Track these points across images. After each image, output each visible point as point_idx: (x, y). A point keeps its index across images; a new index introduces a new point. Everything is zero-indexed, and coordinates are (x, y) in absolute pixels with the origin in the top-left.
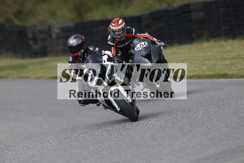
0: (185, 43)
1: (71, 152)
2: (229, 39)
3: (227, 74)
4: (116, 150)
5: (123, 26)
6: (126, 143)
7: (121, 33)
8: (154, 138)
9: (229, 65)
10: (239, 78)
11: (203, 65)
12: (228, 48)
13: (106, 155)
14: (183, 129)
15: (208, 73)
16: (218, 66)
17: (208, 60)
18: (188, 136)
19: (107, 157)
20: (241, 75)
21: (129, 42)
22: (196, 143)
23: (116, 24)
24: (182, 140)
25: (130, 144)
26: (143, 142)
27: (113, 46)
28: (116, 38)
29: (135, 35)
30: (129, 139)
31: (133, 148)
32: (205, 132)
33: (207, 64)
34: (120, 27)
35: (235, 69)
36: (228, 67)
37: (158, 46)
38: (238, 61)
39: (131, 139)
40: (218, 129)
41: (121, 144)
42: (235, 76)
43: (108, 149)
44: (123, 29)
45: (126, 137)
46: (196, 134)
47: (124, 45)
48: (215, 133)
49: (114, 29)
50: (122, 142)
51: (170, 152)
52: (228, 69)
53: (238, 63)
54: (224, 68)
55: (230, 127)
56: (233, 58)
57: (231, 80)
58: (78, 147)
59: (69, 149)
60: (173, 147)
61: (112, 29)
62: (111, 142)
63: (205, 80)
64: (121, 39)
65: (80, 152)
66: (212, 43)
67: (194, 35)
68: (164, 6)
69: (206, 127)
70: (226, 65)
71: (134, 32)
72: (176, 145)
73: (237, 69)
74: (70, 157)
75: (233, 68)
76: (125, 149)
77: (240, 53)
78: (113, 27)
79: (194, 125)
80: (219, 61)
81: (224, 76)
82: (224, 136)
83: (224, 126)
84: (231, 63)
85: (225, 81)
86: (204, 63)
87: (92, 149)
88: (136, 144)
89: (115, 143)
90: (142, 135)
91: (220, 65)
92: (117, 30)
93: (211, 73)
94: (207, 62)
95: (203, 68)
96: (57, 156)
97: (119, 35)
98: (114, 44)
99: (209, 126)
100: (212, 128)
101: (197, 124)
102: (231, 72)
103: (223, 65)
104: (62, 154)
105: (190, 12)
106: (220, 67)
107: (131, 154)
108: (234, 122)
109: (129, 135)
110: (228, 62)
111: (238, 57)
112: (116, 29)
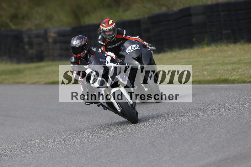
0: (186, 48)
1: (68, 159)
2: (231, 44)
3: (228, 79)
4: (114, 157)
5: (114, 26)
6: (125, 150)
7: (111, 33)
8: (154, 145)
9: (230, 70)
10: (240, 83)
11: (203, 70)
12: (229, 53)
13: (104, 162)
14: (183, 135)
15: (209, 78)
16: (219, 71)
17: (209, 64)
18: (189, 143)
19: (106, 164)
20: (243, 80)
21: (119, 43)
22: (197, 150)
23: (107, 25)
24: (182, 147)
25: (129, 150)
26: (142, 149)
27: (103, 45)
28: (107, 38)
29: (126, 37)
30: (127, 146)
31: (132, 155)
32: (205, 138)
33: (207, 69)
34: (111, 27)
35: (237, 74)
36: (230, 72)
37: (149, 50)
38: (239, 66)
39: (130, 146)
40: (219, 135)
41: (119, 150)
42: (237, 82)
43: (106, 156)
44: (113, 29)
45: (124, 144)
46: (197, 140)
47: (114, 46)
48: (216, 139)
49: (104, 29)
50: (120, 149)
51: (170, 159)
52: (229, 74)
53: (240, 68)
54: (225, 73)
55: (231, 134)
56: (234, 63)
57: (232, 85)
58: (75, 154)
59: (66, 155)
60: (173, 154)
61: (102, 29)
62: (110, 149)
63: (206, 86)
64: (111, 39)
65: (77, 159)
66: (213, 48)
67: (194, 40)
68: (164, 10)
69: (206, 134)
70: (227, 70)
71: (125, 34)
72: (176, 152)
73: (239, 74)
74: (67, 164)
75: (234, 73)
76: (123, 156)
77: (242, 58)
78: (103, 27)
79: (195, 132)
80: (220, 66)
81: (226, 81)
82: (226, 143)
83: (226, 133)
84: (232, 68)
85: (226, 86)
86: (205, 68)
87: (90, 156)
88: (135, 151)
89: (114, 150)
90: (142, 141)
91: (221, 70)
92: (108, 30)
93: (212, 78)
94: (207, 67)
95: (204, 74)
96: (54, 163)
97: (109, 35)
98: (104, 44)
99: (210, 132)
100: (213, 134)
101: (197, 131)
102: (233, 77)
103: (224, 70)
104: (59, 161)
105: (191, 15)
106: (222, 72)
107: (130, 161)
108: (235, 129)
109: (128, 142)
110: (229, 67)
111: (239, 62)
112: (106, 30)
